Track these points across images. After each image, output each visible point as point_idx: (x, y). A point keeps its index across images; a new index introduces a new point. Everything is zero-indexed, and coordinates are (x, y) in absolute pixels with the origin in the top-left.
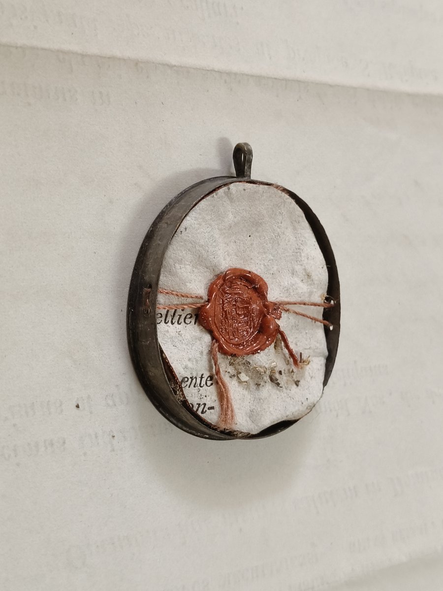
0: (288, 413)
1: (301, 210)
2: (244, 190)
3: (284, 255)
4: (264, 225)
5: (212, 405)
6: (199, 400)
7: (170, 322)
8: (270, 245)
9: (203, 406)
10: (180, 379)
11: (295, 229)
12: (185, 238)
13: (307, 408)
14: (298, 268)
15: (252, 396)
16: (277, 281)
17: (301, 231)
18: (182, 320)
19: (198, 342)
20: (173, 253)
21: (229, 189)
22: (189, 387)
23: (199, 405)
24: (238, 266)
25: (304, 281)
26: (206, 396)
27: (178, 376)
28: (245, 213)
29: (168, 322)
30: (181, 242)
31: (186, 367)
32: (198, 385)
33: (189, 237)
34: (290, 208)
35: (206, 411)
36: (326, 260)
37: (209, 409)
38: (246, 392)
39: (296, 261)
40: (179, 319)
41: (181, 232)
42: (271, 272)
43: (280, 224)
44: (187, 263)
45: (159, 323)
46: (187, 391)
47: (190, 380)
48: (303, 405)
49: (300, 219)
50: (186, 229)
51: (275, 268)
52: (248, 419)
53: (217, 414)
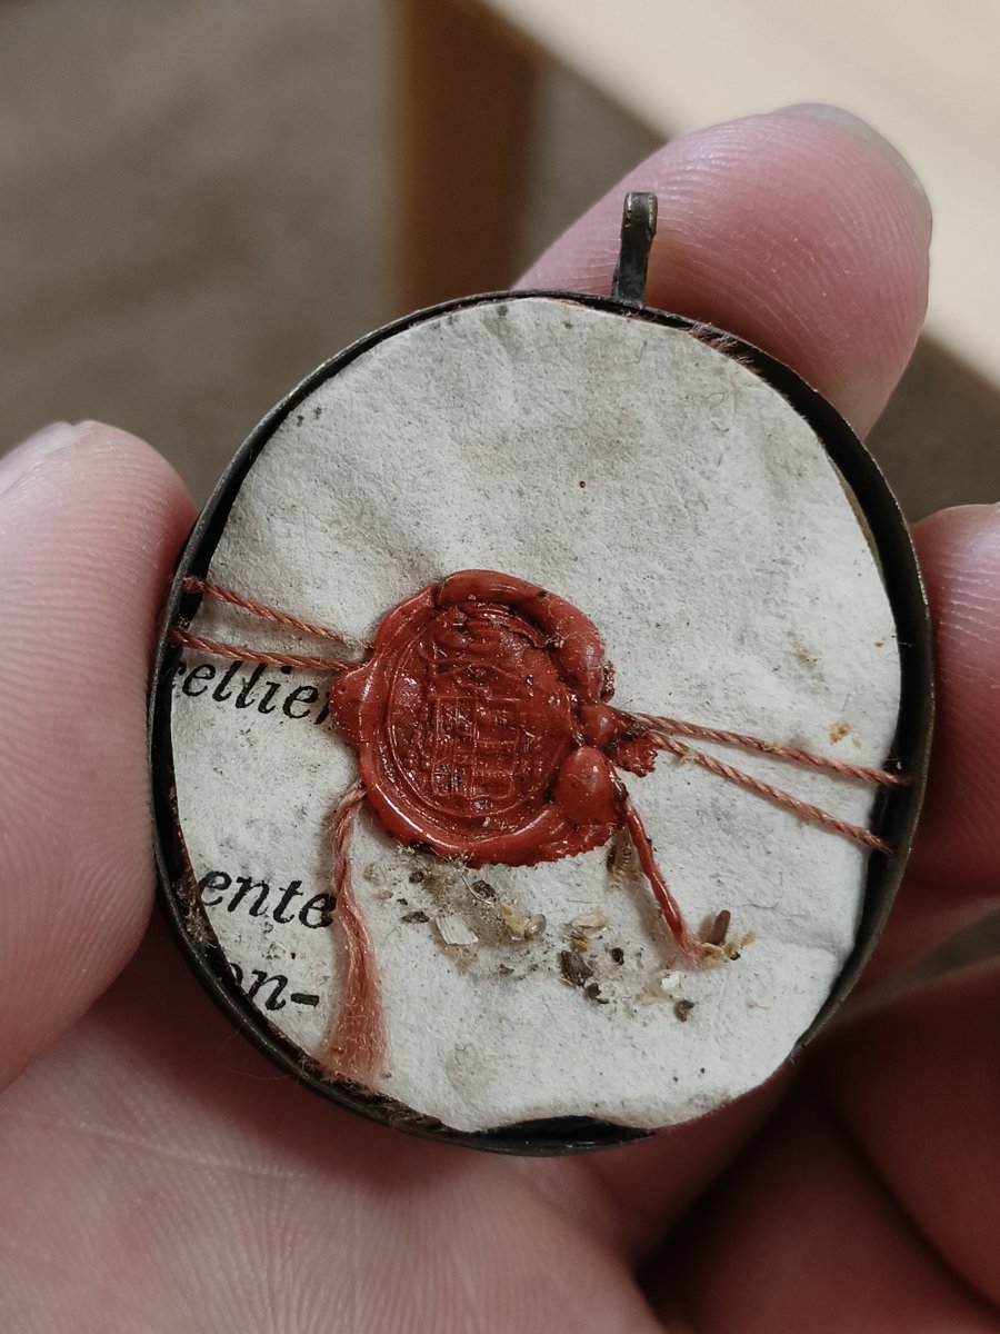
0: (603, 1096)
1: (812, 434)
2: (568, 326)
3: (717, 574)
4: (641, 457)
5: (312, 990)
6: (264, 960)
7: (234, 697)
8: (661, 528)
9: (276, 983)
10: (199, 876)
11: (781, 493)
12: (312, 441)
13: (691, 1101)
14: (764, 624)
15: (477, 1000)
16: (673, 651)
17: (807, 505)
18: (279, 700)
19: (304, 776)
20: (269, 483)
21: (503, 311)
22: (232, 907)
23: (262, 976)
24: (521, 574)
25: (784, 673)
26: (293, 956)
27: (194, 862)
28: (567, 402)
29: (228, 696)
30: (300, 451)
31: (227, 844)
32: (270, 913)
33: (326, 439)
34: (761, 416)
35: (284, 1003)
36: (898, 621)
37: (297, 998)
38: (458, 984)
39: (765, 601)
40: (270, 695)
41: (301, 418)
42: (653, 619)
43: (712, 465)
44: (317, 523)
45: (197, 694)
46: (218, 917)
47: (235, 887)
48: (677, 1087)
49: (808, 464)
50: (318, 412)
51: (672, 608)
52: (440, 1071)
53: (323, 1023)
